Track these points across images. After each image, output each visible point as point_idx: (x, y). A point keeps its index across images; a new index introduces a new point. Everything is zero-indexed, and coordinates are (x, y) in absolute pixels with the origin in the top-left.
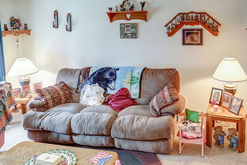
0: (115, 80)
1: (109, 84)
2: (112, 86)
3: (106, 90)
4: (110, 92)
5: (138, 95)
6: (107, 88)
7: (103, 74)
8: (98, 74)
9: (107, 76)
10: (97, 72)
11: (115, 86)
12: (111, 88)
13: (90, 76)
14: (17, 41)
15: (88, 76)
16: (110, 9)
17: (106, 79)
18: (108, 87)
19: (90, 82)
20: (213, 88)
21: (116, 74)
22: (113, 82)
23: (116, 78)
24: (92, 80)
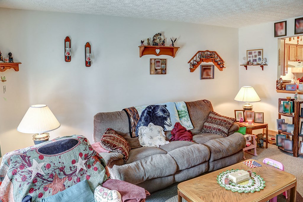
0: (169, 116)
1: (165, 121)
2: (168, 122)
3: (164, 127)
4: (168, 128)
5: (192, 126)
6: (164, 125)
7: (154, 112)
8: (147, 113)
9: (160, 114)
10: (146, 111)
11: (171, 122)
12: (168, 125)
13: (140, 116)
14: (3, 81)
15: (139, 117)
16: (142, 42)
17: (160, 117)
18: (166, 125)
19: (143, 123)
20: (235, 111)
21: (167, 110)
22: (168, 119)
23: (169, 114)
24: (143, 120)
